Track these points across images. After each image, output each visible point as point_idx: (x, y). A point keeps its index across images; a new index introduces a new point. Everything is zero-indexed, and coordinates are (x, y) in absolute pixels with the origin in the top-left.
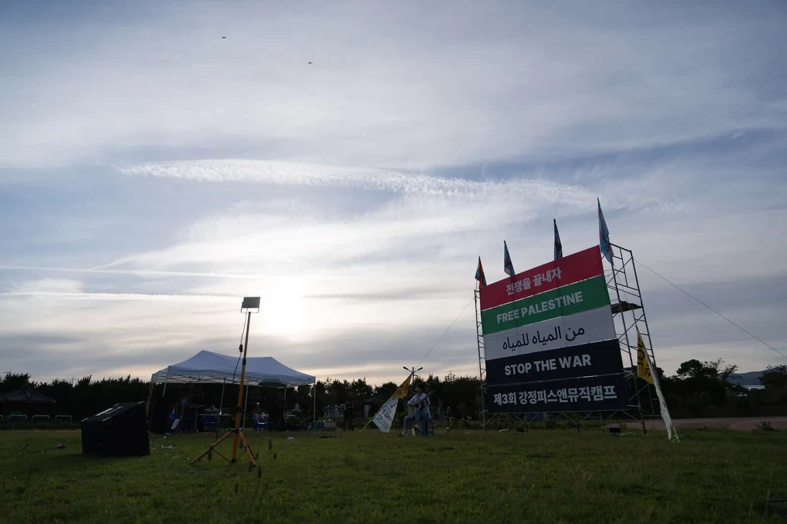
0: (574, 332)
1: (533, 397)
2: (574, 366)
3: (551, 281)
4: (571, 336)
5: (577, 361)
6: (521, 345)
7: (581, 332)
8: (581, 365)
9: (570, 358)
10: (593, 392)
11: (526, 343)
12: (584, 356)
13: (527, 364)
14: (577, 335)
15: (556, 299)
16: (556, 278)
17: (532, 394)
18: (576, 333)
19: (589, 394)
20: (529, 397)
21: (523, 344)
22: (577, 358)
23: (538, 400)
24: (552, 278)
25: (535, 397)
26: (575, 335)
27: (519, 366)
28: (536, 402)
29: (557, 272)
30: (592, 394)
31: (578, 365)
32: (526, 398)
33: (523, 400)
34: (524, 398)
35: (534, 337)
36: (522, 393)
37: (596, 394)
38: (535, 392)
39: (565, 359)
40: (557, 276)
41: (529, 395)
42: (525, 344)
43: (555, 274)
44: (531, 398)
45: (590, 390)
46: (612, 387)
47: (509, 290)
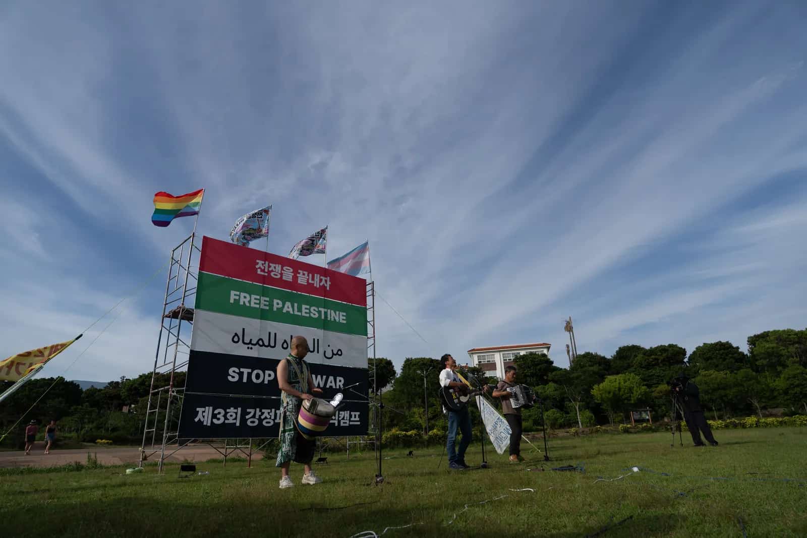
0: (332, 351)
1: (269, 417)
2: (328, 386)
3: (318, 286)
4: (329, 354)
5: (331, 382)
6: (264, 345)
7: (339, 353)
8: (334, 387)
9: (324, 377)
10: (342, 416)
11: (272, 344)
12: (338, 379)
13: (267, 372)
14: (336, 355)
15: (320, 309)
16: (324, 287)
17: (269, 413)
18: (335, 353)
19: (337, 419)
20: (263, 417)
21: (266, 344)
22: (331, 378)
23: (276, 421)
24: (320, 285)
25: (273, 418)
26: (333, 354)
27: (255, 372)
28: (272, 423)
29: (326, 281)
30: (340, 419)
31: (331, 387)
32: (257, 417)
33: (252, 420)
34: (254, 416)
35: (285, 341)
36: (252, 411)
37: (343, 419)
38: (273, 410)
39: (319, 377)
40: (326, 285)
41: (263, 413)
42: (269, 345)
43: (323, 282)
44: (266, 418)
45: (339, 414)
46: (358, 413)
47: (260, 268)
